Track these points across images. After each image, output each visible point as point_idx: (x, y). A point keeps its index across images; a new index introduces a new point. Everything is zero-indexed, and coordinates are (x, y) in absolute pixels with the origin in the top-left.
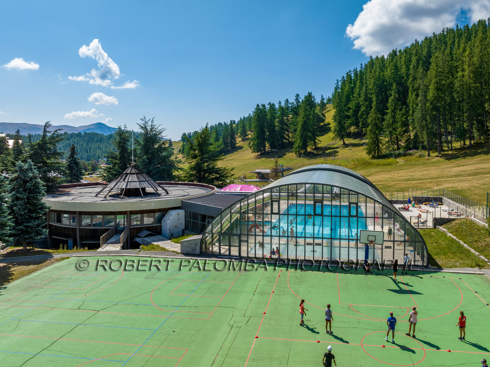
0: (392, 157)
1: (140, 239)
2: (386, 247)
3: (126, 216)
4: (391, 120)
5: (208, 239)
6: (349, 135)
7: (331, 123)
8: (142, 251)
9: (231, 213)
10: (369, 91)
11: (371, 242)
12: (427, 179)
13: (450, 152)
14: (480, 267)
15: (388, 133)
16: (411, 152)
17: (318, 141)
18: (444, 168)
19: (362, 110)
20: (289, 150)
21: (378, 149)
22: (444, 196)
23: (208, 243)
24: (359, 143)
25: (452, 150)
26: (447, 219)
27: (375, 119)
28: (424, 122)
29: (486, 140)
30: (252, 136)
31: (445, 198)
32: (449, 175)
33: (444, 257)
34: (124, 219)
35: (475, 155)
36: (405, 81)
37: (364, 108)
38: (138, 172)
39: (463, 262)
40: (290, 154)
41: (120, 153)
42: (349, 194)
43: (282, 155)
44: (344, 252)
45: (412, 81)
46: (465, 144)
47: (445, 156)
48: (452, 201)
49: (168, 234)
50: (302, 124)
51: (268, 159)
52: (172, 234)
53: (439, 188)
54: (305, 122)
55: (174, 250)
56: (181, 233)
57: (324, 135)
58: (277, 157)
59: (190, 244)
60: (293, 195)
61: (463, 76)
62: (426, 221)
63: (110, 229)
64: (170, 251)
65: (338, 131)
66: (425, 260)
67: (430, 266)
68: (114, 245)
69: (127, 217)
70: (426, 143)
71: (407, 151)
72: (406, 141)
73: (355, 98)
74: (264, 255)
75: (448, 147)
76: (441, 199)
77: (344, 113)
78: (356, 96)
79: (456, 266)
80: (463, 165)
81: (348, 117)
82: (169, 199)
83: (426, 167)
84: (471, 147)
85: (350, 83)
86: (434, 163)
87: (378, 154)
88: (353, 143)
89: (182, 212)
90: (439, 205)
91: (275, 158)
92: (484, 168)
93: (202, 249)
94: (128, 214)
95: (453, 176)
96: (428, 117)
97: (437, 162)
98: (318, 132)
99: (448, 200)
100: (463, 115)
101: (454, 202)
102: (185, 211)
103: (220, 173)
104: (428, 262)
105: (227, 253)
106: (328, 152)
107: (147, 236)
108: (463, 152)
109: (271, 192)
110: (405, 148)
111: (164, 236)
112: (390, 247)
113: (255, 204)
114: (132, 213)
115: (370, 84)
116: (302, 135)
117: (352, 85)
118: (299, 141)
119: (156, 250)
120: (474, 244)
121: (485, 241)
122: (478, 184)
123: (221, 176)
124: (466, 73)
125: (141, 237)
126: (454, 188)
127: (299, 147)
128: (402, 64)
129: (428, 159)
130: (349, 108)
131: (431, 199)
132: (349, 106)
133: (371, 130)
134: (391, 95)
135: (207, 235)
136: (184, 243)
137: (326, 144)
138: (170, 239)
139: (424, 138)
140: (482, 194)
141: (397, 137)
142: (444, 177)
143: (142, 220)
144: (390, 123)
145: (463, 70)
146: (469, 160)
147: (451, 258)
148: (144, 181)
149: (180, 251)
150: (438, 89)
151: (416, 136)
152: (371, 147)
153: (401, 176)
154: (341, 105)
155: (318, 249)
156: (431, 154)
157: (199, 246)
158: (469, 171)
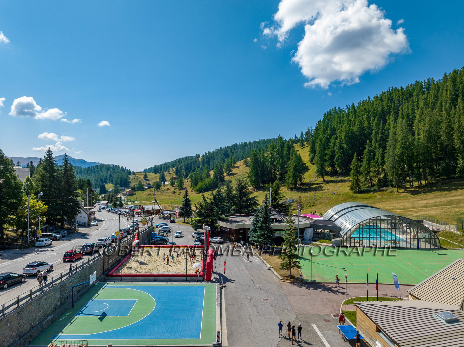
0: (371, 192)
4: (366, 166)
6: (327, 174)
12: (405, 209)
13: (413, 189)
15: (364, 174)
16: (384, 188)
17: (302, 178)
18: (413, 201)
21: (358, 186)
22: (424, 219)
24: (337, 180)
25: (413, 187)
29: (436, 181)
32: (419, 206)
37: (339, 154)
46: (421, 183)
47: (409, 192)
48: (430, 222)
50: (294, 167)
53: (417, 215)
54: (296, 166)
57: (305, 173)
66: (439, 246)
67: (441, 248)
71: (380, 188)
72: (378, 181)
75: (410, 185)
76: (422, 221)
79: (453, 248)
80: (425, 199)
81: (326, 161)
83: (398, 200)
84: (426, 186)
86: (403, 197)
87: (358, 190)
92: (440, 202)
95: (422, 207)
97: (405, 196)
99: (427, 221)
101: (432, 223)
102: (313, 229)
106: (314, 186)
108: (422, 189)
110: (378, 185)
120: (455, 240)
122: (441, 212)
126: (427, 214)
129: (398, 194)
130: (327, 154)
132: (326, 152)
134: (366, 148)
137: (309, 180)
139: (393, 179)
141: (371, 178)
142: (416, 207)
147: (449, 246)
151: (385, 177)
152: (353, 185)
156: (399, 191)
157: (341, 243)
158: (431, 203)
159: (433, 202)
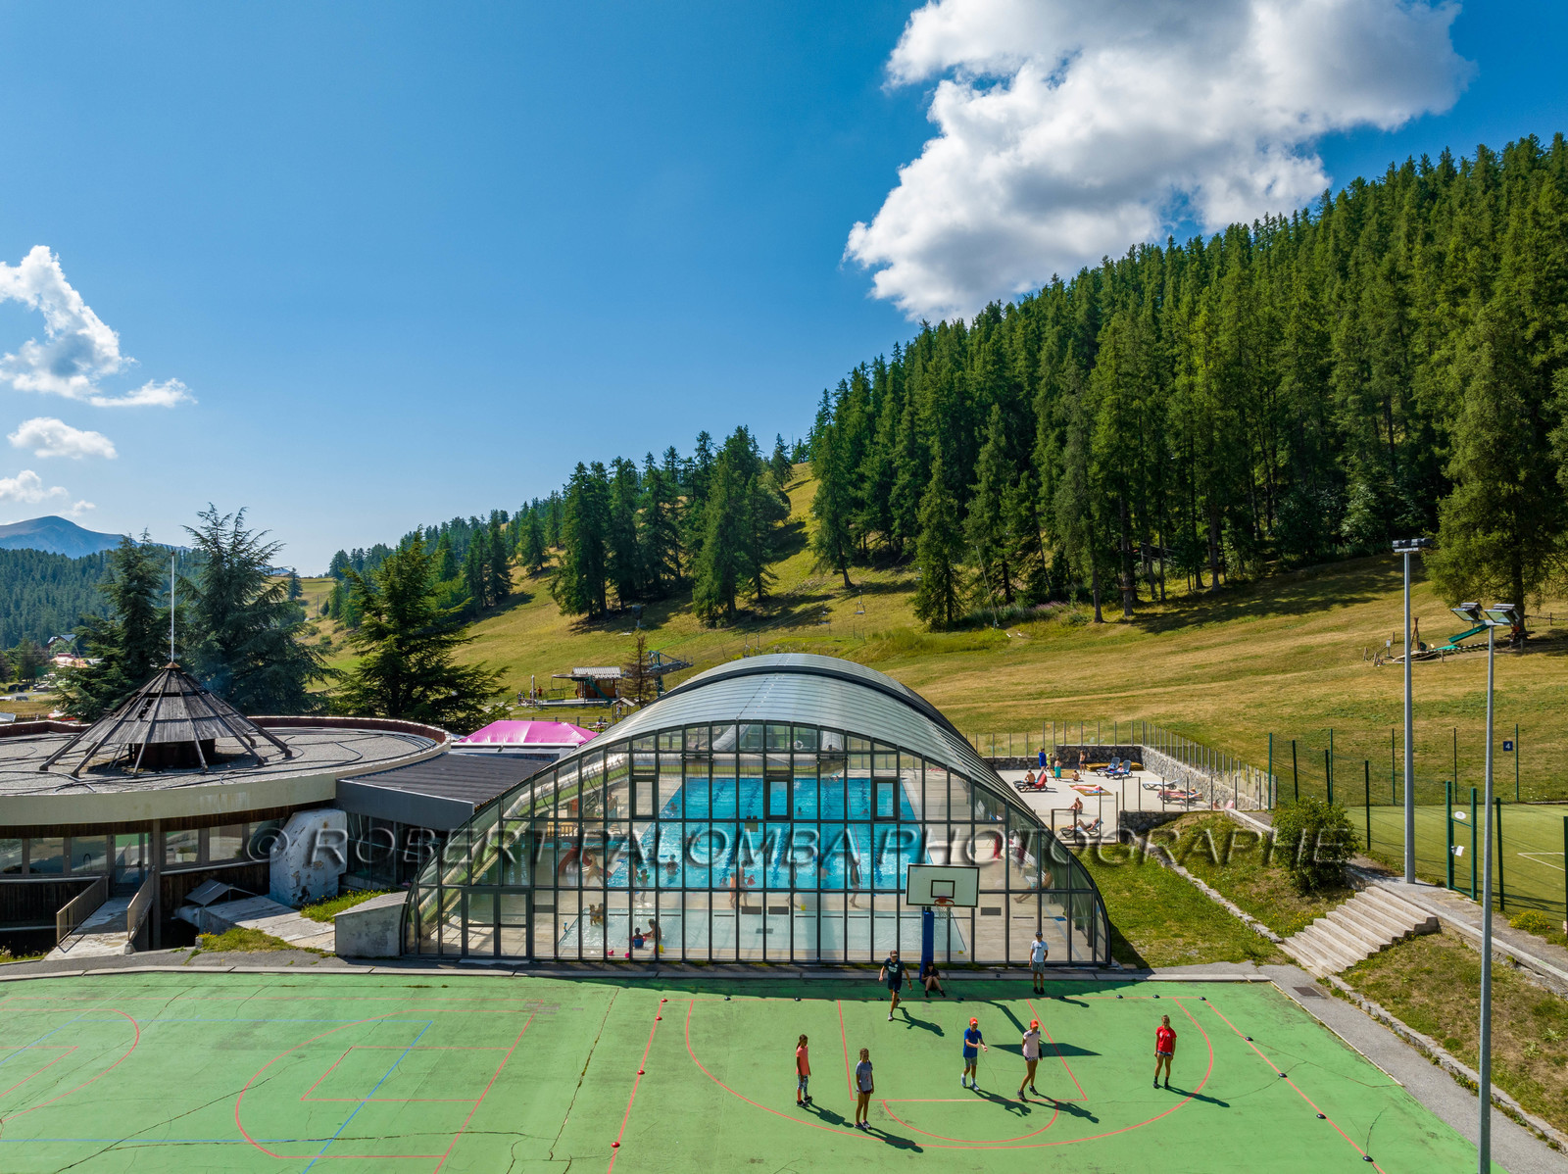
0: (991, 623)
1: (197, 911)
2: (986, 912)
3: (146, 835)
4: (986, 515)
5: (428, 905)
6: (863, 559)
7: (807, 520)
8: (205, 954)
9: (501, 819)
10: (920, 426)
11: (942, 900)
12: (1094, 691)
13: (1160, 610)
14: (1257, 958)
15: (978, 552)
16: (1046, 608)
17: (767, 578)
18: (1144, 658)
19: (900, 482)
20: (678, 605)
21: (950, 600)
22: (1145, 742)
23: (426, 917)
24: (894, 583)
25: (1163, 601)
26: (1158, 815)
27: (941, 512)
28: (1084, 522)
29: (1260, 572)
30: (562, 563)
31: (1149, 750)
32: (1157, 679)
33: (1154, 933)
34: (141, 843)
35: (1228, 619)
36: (1026, 397)
37: (907, 477)
38: (189, 690)
39: (1207, 944)
40: (683, 616)
41: (127, 624)
42: (873, 753)
43: (657, 621)
44: (859, 928)
45: (1046, 397)
46: (1200, 585)
47: (1144, 621)
48: (1169, 758)
49: (291, 892)
50: (720, 526)
51: (612, 635)
52: (304, 891)
53: (1130, 718)
54: (728, 520)
55: (312, 946)
56: (334, 886)
57: (787, 557)
58: (642, 629)
59: (367, 925)
60: (698, 757)
61: (1191, 387)
62: (1099, 822)
63: (90, 882)
64: (298, 949)
65: (830, 547)
66: (1101, 944)
67: (1114, 962)
68: (103, 936)
69: (151, 840)
70: (1088, 583)
71: (1034, 606)
72: (1032, 577)
73: (879, 447)
74: (609, 950)
75: (1153, 591)
76: (1139, 750)
77: (845, 490)
78: (881, 440)
79: (1189, 961)
80: (1197, 649)
81: (859, 504)
82: (296, 775)
83: (1091, 653)
84: (1217, 592)
85: (865, 401)
86: (1113, 641)
87: (949, 616)
88: (874, 581)
89: (337, 820)
90: (1133, 769)
91: (634, 629)
92: (1256, 657)
93: (406, 937)
94: (157, 829)
95: (1169, 682)
96: (1094, 507)
98: (768, 551)
99: (1158, 753)
100: (1193, 501)
101: (1175, 761)
102: (349, 815)
103: (462, 685)
104: (1110, 952)
105: (489, 949)
106: (798, 610)
107: (222, 899)
108: (1196, 608)
109: (631, 751)
110: (1030, 596)
111: (278, 899)
112: (996, 912)
113: (581, 790)
114: (169, 825)
115: (923, 405)
116: (718, 560)
117: (870, 409)
118: (709, 577)
119: (253, 949)
120: (1238, 888)
121: (1269, 878)
122: (1242, 706)
123: (463, 695)
124: (1199, 379)
125: (200, 906)
126: (1173, 716)
127: (709, 596)
128: (1015, 346)
129: (1097, 631)
130: (862, 478)
131: (1108, 752)
132: (861, 470)
133: (928, 546)
134: (986, 440)
135: (422, 891)
136: (348, 922)
137: (794, 586)
138: (298, 908)
139: (1085, 567)
140: (1254, 734)
141: (1005, 565)
142: (1143, 684)
143: (203, 847)
144: (984, 523)
145: (1191, 370)
146: (1212, 633)
147: (1176, 936)
148: (209, 719)
149: (333, 949)
150: (1121, 424)
151: (1060, 561)
152: (929, 597)
153: (1016, 684)
154: (836, 467)
155: (778, 924)
156: (1105, 616)
157: (397, 930)
158: (1216, 664)
159: (1223, 658)
